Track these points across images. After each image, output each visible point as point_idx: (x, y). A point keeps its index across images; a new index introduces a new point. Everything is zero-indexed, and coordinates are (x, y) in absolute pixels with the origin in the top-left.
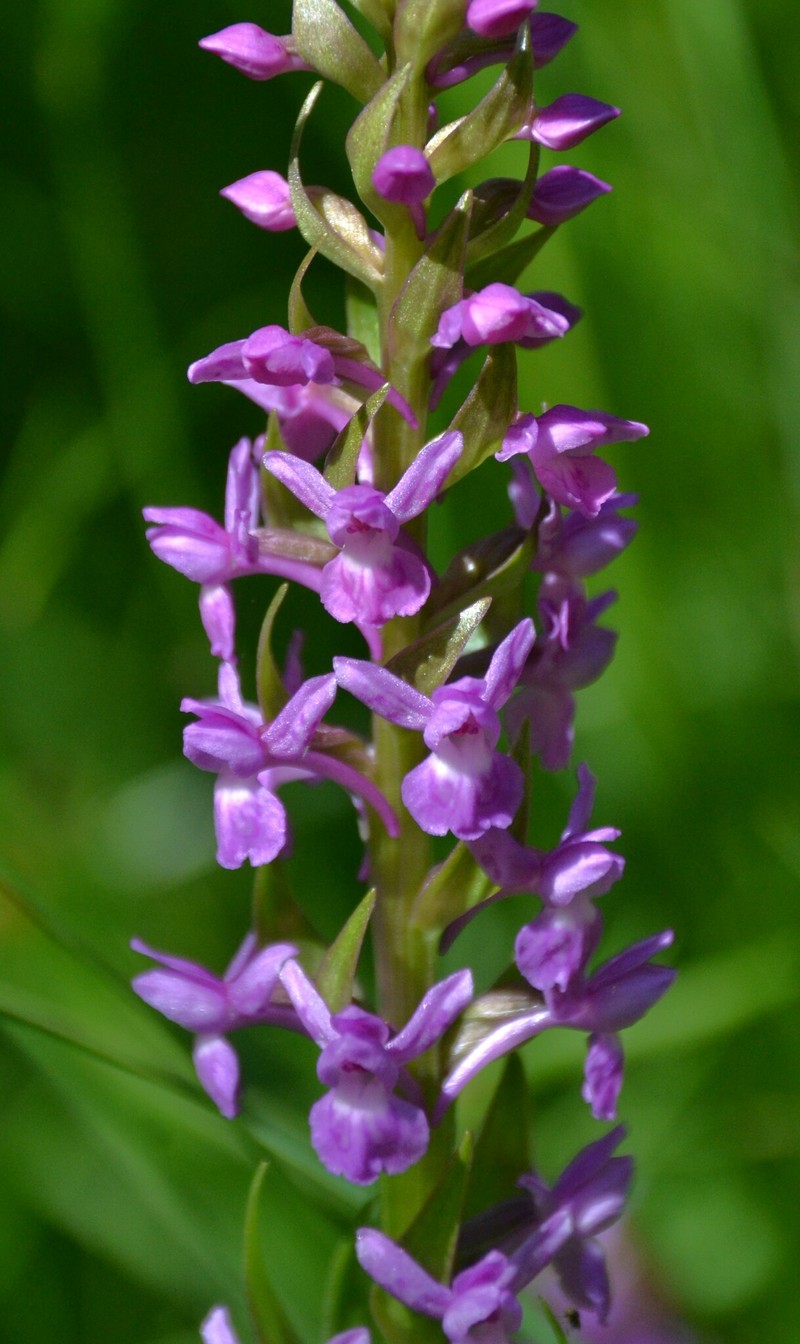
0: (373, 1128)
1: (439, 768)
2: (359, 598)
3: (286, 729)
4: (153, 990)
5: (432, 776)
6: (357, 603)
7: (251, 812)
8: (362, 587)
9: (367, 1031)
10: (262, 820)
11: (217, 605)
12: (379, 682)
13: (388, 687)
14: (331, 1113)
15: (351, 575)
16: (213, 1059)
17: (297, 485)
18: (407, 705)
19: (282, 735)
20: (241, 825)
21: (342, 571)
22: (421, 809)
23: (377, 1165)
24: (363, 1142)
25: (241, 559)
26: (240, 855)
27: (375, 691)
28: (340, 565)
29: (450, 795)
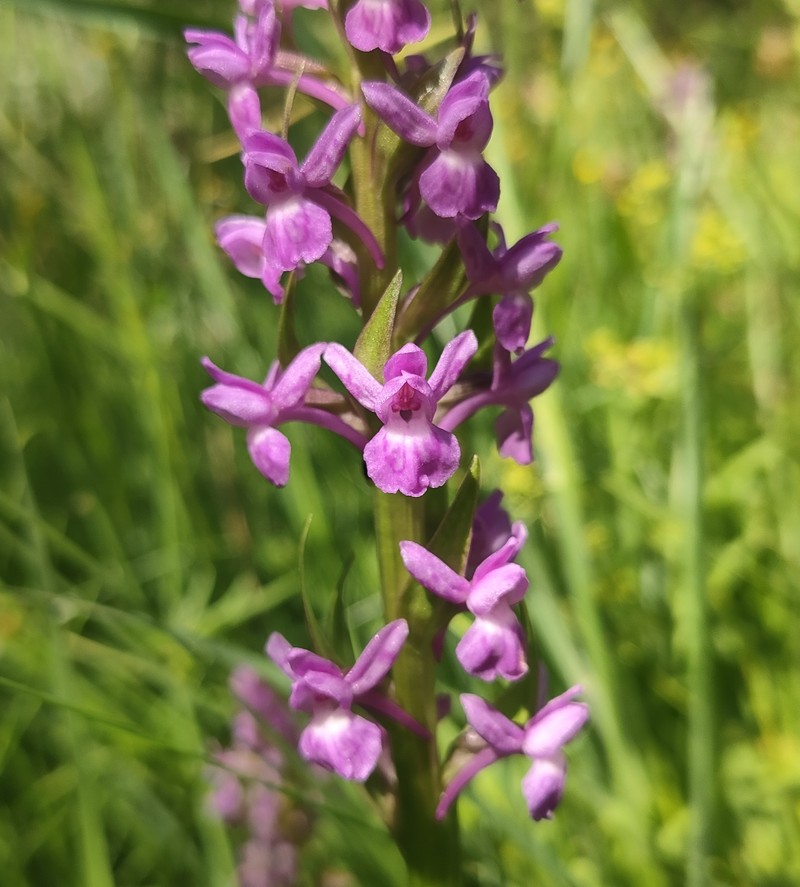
0: (421, 449)
1: (449, 162)
2: (379, 32)
3: (321, 155)
4: (218, 397)
5: (444, 168)
6: (378, 35)
7: (301, 221)
8: (382, 18)
10: (309, 227)
11: (245, 101)
12: (396, 101)
13: (402, 106)
14: (386, 445)
15: (373, 12)
16: (267, 443)
18: (417, 122)
19: (317, 163)
20: (294, 233)
21: (363, 12)
22: (435, 199)
23: (425, 480)
24: (416, 461)
25: (262, 61)
26: (296, 258)
27: (393, 108)
28: (360, 8)
29: (459, 183)
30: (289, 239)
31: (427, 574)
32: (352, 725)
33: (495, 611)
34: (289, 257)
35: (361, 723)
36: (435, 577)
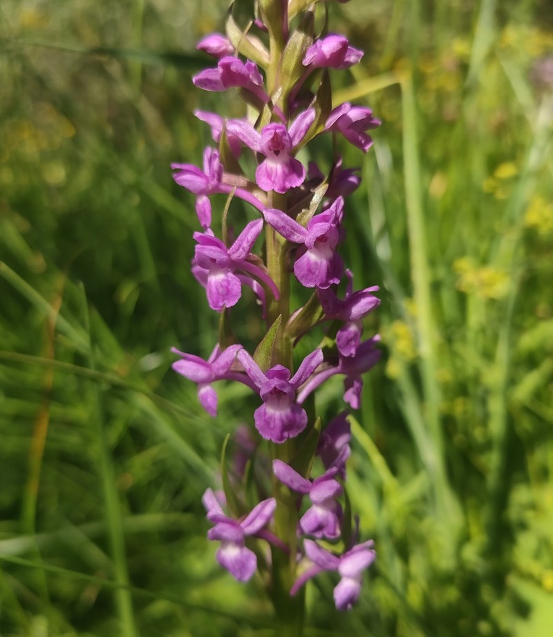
0: (284, 419)
1: (311, 256)
2: (275, 180)
3: (240, 246)
5: (309, 260)
6: (274, 182)
7: (225, 284)
8: (276, 173)
9: (281, 375)
10: (230, 287)
11: (204, 204)
12: (283, 219)
13: (287, 222)
14: (265, 413)
15: (271, 169)
16: (206, 394)
17: (243, 134)
18: (295, 231)
19: (238, 250)
20: (221, 290)
21: (266, 168)
22: (302, 277)
23: (286, 434)
24: (281, 424)
25: (214, 182)
26: (221, 304)
27: (282, 223)
28: (265, 166)
29: (317, 269)
30: (218, 293)
31: (287, 479)
32: (241, 552)
33: (325, 503)
34: (218, 302)
35: (246, 551)
36: (292, 481)
